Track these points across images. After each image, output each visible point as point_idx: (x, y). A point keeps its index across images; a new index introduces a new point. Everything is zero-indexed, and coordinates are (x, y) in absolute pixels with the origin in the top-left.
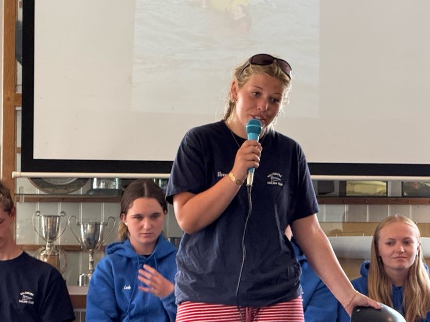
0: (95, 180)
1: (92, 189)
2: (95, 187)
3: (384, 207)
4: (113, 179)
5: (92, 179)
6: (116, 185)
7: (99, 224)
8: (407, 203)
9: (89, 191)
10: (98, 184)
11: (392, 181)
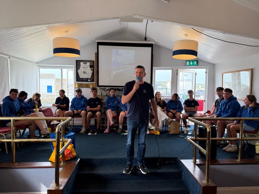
4: (109, 88)
5: (106, 88)
7: (107, 93)
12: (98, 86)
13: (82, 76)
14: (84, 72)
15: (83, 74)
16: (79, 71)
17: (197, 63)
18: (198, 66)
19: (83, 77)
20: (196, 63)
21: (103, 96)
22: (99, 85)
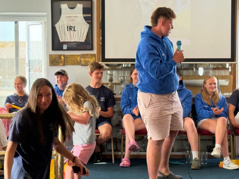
0: (124, 64)
1: (123, 67)
2: (124, 66)
3: (209, 70)
4: (129, 64)
5: (123, 64)
6: (130, 65)
7: (125, 77)
8: (216, 69)
9: (122, 67)
10: (125, 65)
11: (212, 64)
12: (104, 60)
13: (65, 37)
14: (70, 28)
15: (67, 33)
16: (57, 26)
19: (66, 41)
21: (116, 84)
22: (106, 57)
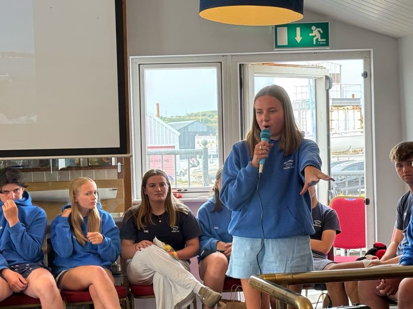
3: (79, 171)
8: (92, 169)
11: (84, 158)
17: (325, 35)
18: (327, 50)
20: (318, 36)
